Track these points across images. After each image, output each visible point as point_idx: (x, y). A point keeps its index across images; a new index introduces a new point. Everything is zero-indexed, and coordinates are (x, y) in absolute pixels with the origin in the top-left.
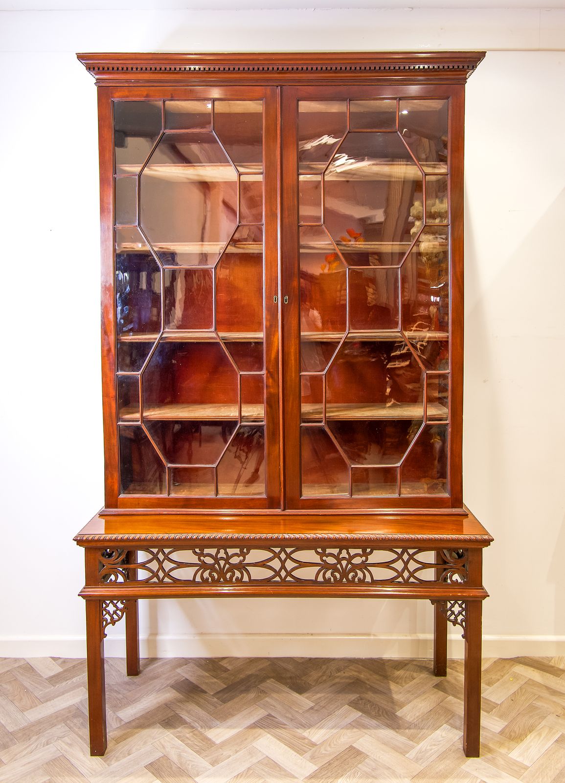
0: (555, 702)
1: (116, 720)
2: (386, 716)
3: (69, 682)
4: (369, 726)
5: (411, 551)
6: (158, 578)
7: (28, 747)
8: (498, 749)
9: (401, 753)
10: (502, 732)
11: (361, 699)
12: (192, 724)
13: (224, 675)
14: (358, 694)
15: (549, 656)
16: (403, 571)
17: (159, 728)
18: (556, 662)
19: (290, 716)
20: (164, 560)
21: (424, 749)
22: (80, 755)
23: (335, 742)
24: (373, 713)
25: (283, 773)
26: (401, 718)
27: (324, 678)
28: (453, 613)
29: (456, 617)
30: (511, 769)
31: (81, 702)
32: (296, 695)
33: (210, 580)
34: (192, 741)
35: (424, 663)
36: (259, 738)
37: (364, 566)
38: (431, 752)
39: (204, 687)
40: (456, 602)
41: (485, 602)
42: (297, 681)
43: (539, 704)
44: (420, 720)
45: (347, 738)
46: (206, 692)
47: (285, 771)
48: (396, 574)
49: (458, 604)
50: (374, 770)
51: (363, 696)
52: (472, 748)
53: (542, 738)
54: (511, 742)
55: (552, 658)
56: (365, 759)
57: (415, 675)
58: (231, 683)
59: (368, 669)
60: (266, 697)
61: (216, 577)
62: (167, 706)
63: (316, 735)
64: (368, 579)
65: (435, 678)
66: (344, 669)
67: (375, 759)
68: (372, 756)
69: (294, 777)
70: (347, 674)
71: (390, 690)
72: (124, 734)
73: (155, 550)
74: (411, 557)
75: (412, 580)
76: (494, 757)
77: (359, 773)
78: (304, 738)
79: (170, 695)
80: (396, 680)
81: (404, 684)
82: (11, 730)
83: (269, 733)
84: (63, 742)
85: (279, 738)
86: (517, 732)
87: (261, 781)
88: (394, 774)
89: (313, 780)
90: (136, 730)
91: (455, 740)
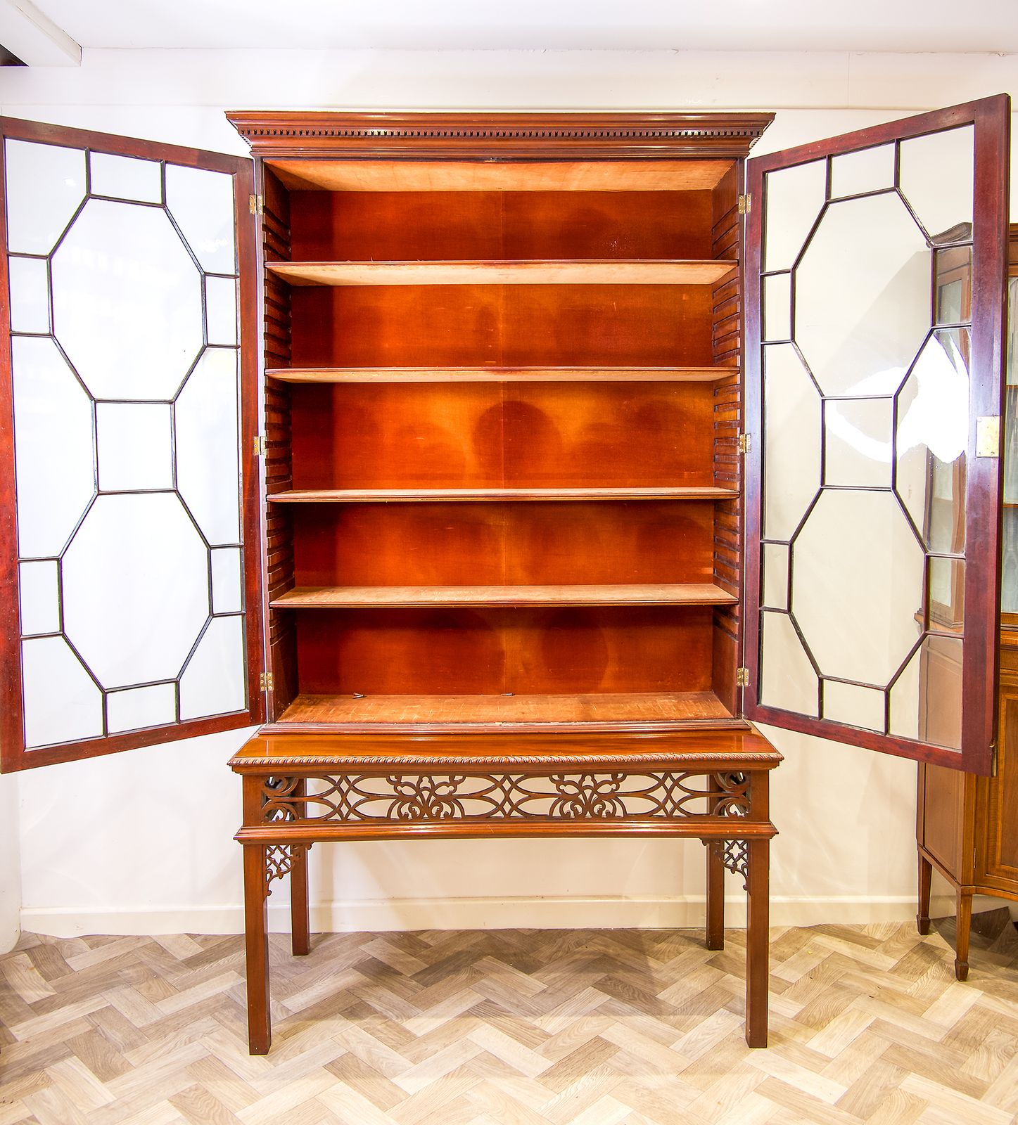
0: (866, 980)
1: (282, 1010)
2: (643, 1000)
3: (214, 964)
4: (620, 1012)
5: (676, 776)
6: (341, 815)
7: (164, 1045)
8: (792, 1038)
9: (664, 1044)
10: (797, 1018)
11: (610, 979)
12: (385, 1013)
13: (425, 952)
14: (605, 972)
15: (860, 924)
16: (665, 801)
17: (340, 1018)
18: (870, 931)
19: (515, 1001)
20: (348, 791)
21: (694, 1039)
22: (236, 1055)
23: (576, 1033)
24: (627, 996)
25: (508, 1070)
26: (663, 1002)
27: (560, 954)
28: (731, 856)
29: (735, 861)
30: (809, 1061)
31: (232, 989)
32: (522, 975)
33: (410, 816)
34: (385, 1034)
35: (694, 933)
36: (475, 1028)
37: (614, 796)
38: (703, 1042)
39: (398, 968)
40: (735, 842)
41: (773, 842)
42: (524, 958)
43: (847, 982)
44: (689, 1003)
45: (592, 1027)
46: (401, 974)
47: (511, 1068)
48: (656, 806)
49: (738, 844)
50: (628, 1065)
51: (612, 975)
52: (758, 1036)
53: (849, 1024)
54: (810, 1029)
55: (865, 926)
56: (616, 1052)
57: (681, 948)
58: (434, 962)
59: (618, 942)
60: (482, 978)
61: (418, 813)
62: (349, 991)
63: (551, 1024)
64: (620, 813)
65: (708, 952)
66: (586, 943)
67: (629, 1052)
68: (626, 1048)
69: (522, 1075)
70: (590, 949)
71: (648, 967)
72: (294, 1028)
73: (336, 778)
74: (676, 783)
75: (677, 813)
76: (787, 1047)
77: (609, 1070)
78: (535, 1028)
79: (353, 978)
80: (657, 956)
81: (667, 960)
82: (139, 1025)
83: (488, 1023)
84: (211, 1038)
85: (502, 1029)
86: (817, 1017)
87: (479, 1081)
88: (655, 1069)
89: (548, 1079)
90: (309, 1023)
91: (736, 1027)
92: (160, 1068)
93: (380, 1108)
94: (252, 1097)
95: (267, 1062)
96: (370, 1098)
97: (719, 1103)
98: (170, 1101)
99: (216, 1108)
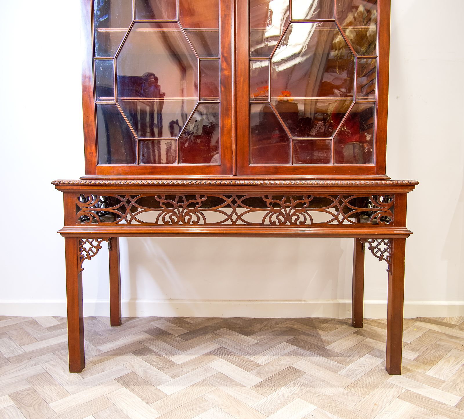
0: (454, 342)
1: (96, 351)
2: (317, 349)
4: (304, 355)
6: (127, 220)
7: (18, 367)
8: (415, 370)
9: (333, 371)
10: (416, 360)
11: (296, 339)
12: (159, 353)
13: (187, 326)
14: (293, 336)
15: (441, 317)
16: (338, 214)
18: (448, 321)
19: (239, 348)
21: (352, 369)
22: (62, 372)
23: (277, 364)
24: (307, 347)
25: (233, 383)
26: (330, 350)
27: (266, 328)
28: (379, 250)
29: (382, 253)
30: (430, 382)
32: (244, 337)
33: (170, 222)
34: (157, 363)
36: (213, 361)
38: (358, 371)
39: (171, 332)
40: (383, 241)
41: (408, 240)
42: (245, 329)
43: (442, 343)
44: (346, 352)
45: (285, 362)
46: (172, 335)
47: (235, 381)
48: (333, 217)
49: (384, 242)
50: (311, 382)
51: (297, 337)
53: (450, 364)
54: (426, 366)
55: (444, 318)
56: (303, 375)
57: (337, 326)
58: (192, 330)
59: (300, 323)
60: (220, 337)
61: (176, 220)
62: (140, 342)
63: (261, 359)
65: (353, 328)
66: (281, 323)
67: (311, 375)
68: (309, 373)
69: (242, 386)
70: (283, 326)
71: (318, 334)
72: (101, 359)
76: (413, 374)
77: (299, 384)
78: (251, 361)
79: (143, 336)
80: (323, 329)
81: (329, 331)
82: (7, 357)
83: (222, 358)
84: (49, 364)
85: (230, 361)
86: (429, 360)
87: (213, 389)
88: (329, 384)
89: (259, 388)
90: (111, 357)
91: (378, 364)
92: (11, 378)
93: (146, 402)
94: (64, 395)
95: (79, 376)
96: (141, 397)
97: (375, 404)
98: (9, 396)
99: (38, 400)
